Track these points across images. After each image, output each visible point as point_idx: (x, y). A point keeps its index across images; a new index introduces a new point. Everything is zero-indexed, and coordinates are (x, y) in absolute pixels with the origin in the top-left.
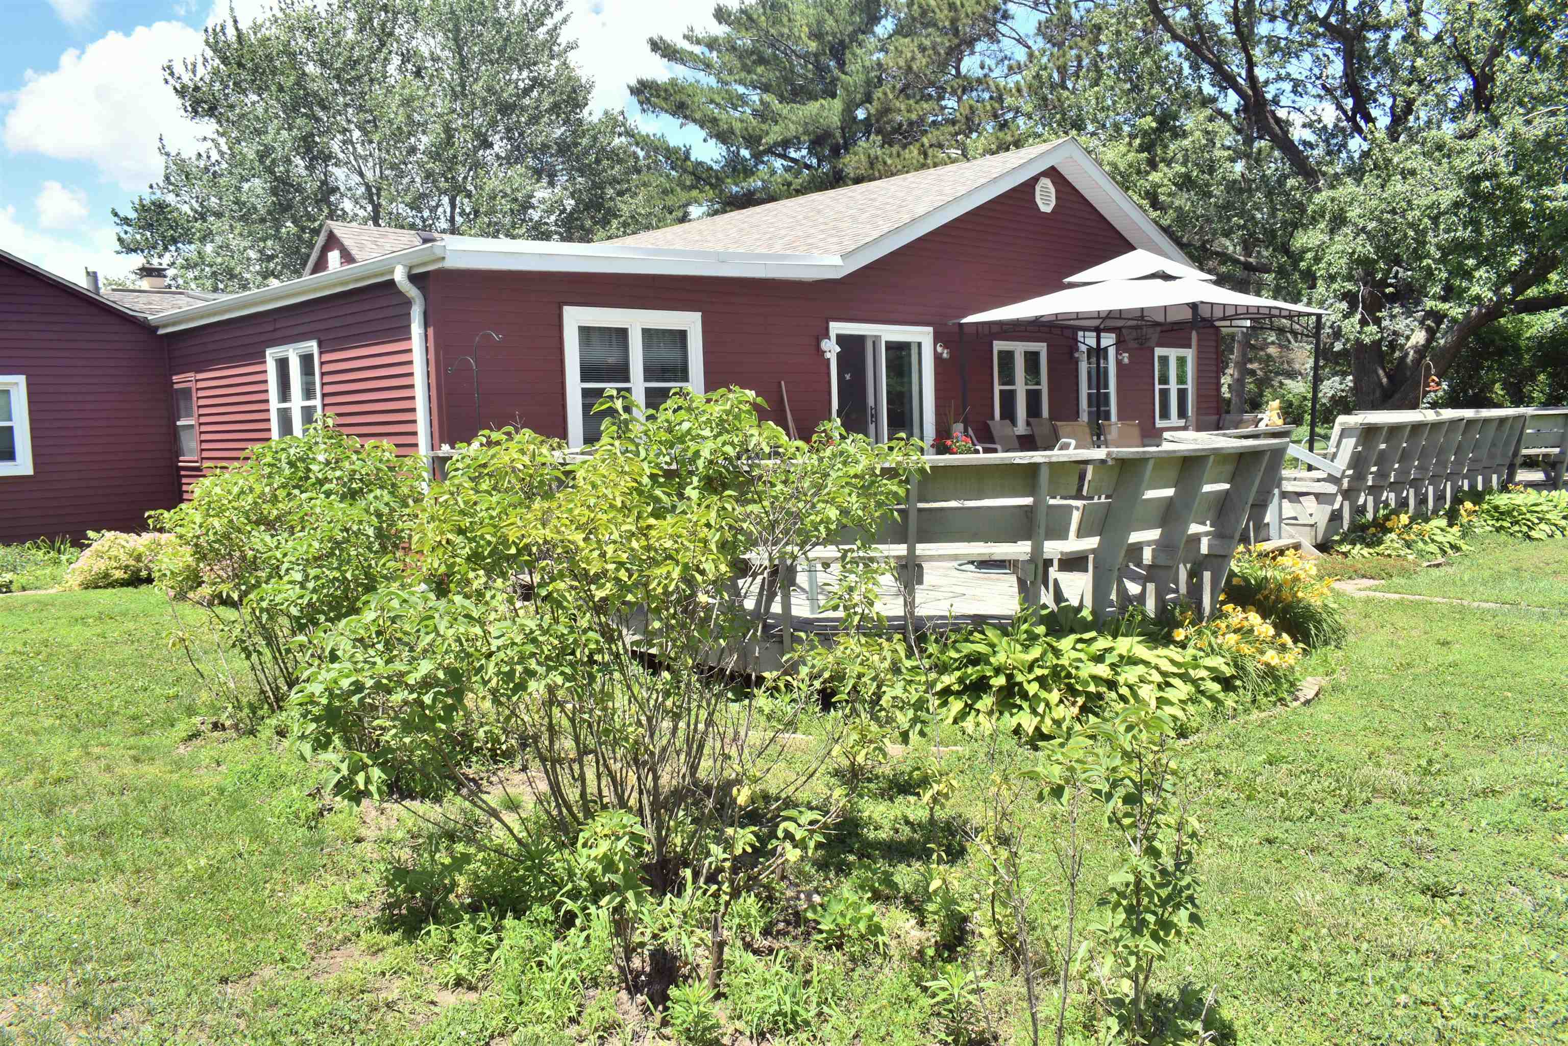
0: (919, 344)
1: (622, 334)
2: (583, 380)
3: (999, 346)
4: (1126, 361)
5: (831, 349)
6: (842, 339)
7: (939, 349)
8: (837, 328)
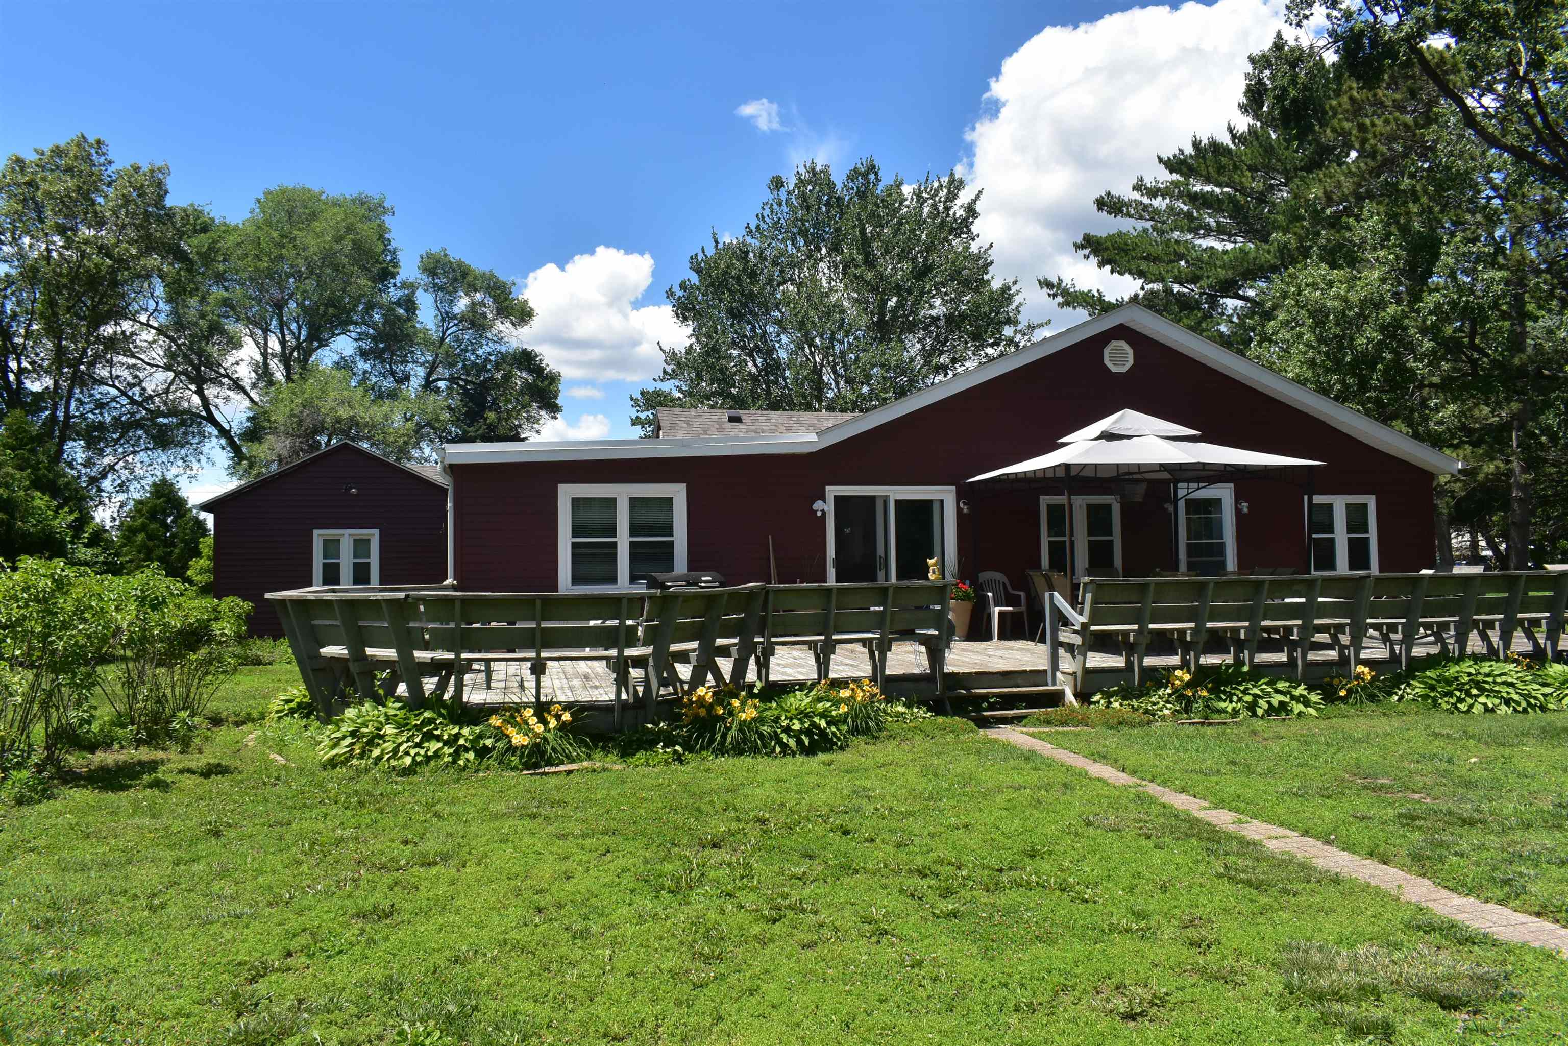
0: (942, 501)
1: (611, 503)
2: (574, 535)
3: (1045, 501)
4: (1245, 510)
5: (826, 507)
6: (840, 501)
7: (961, 505)
8: (832, 491)
